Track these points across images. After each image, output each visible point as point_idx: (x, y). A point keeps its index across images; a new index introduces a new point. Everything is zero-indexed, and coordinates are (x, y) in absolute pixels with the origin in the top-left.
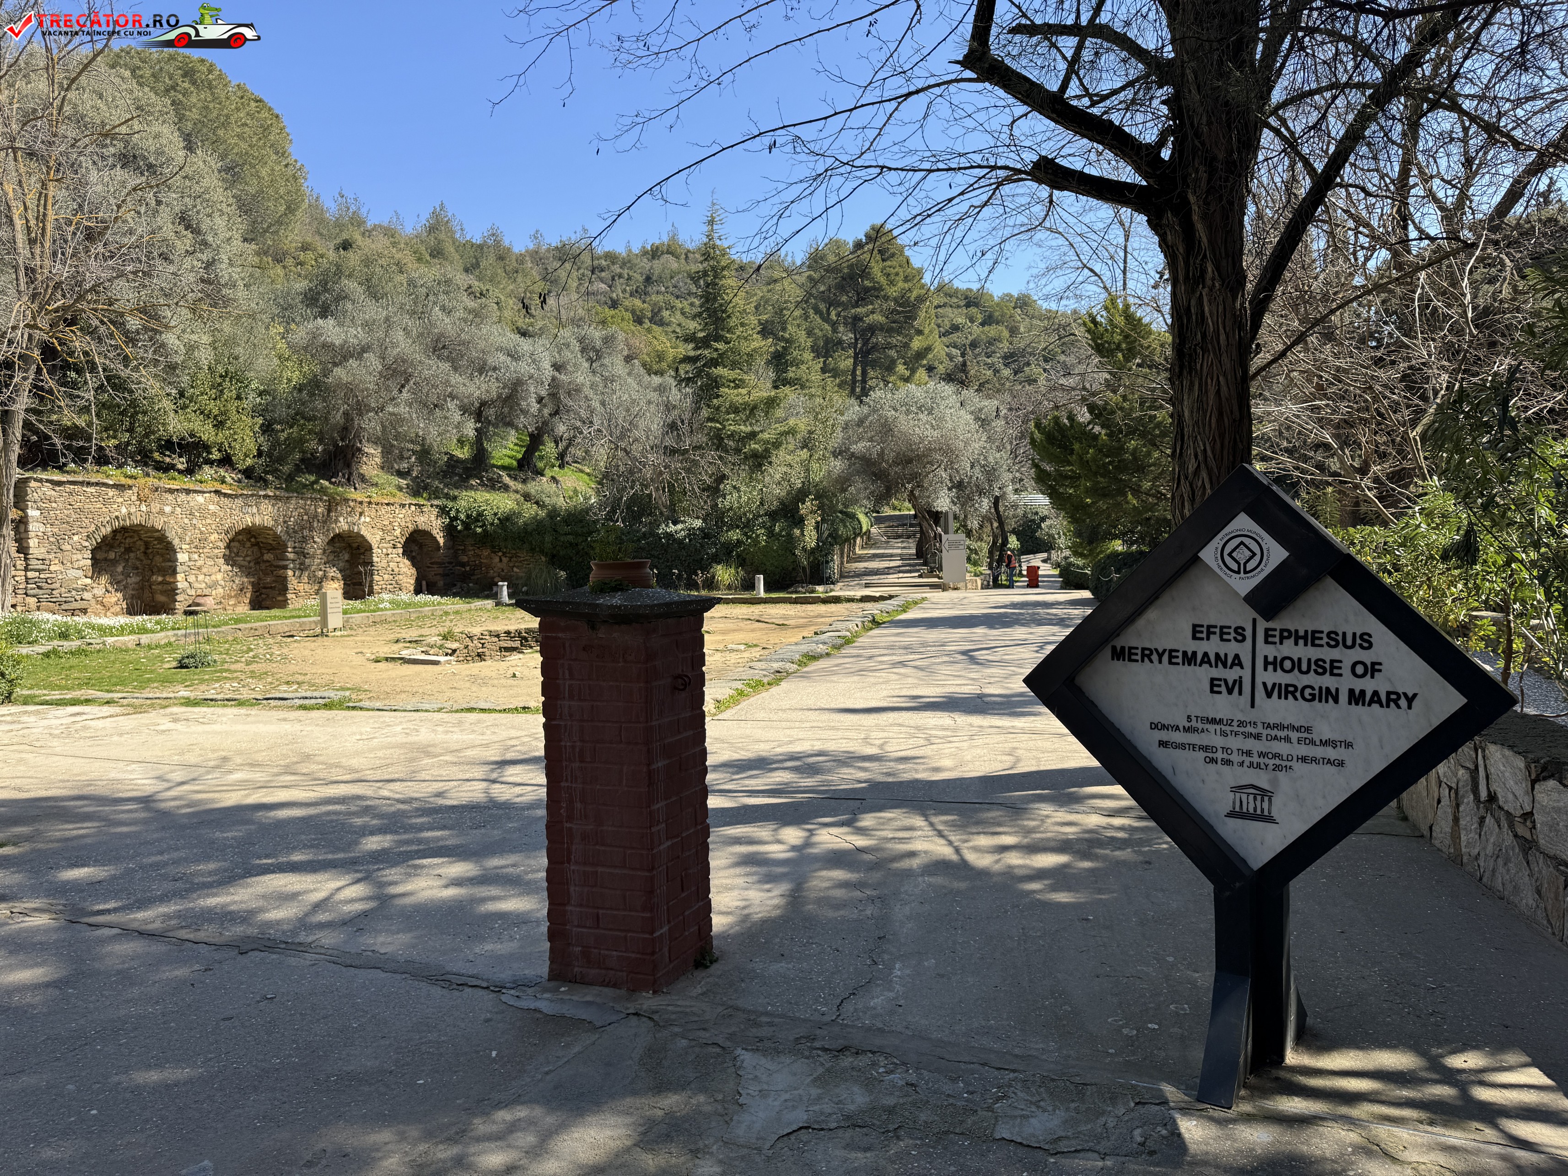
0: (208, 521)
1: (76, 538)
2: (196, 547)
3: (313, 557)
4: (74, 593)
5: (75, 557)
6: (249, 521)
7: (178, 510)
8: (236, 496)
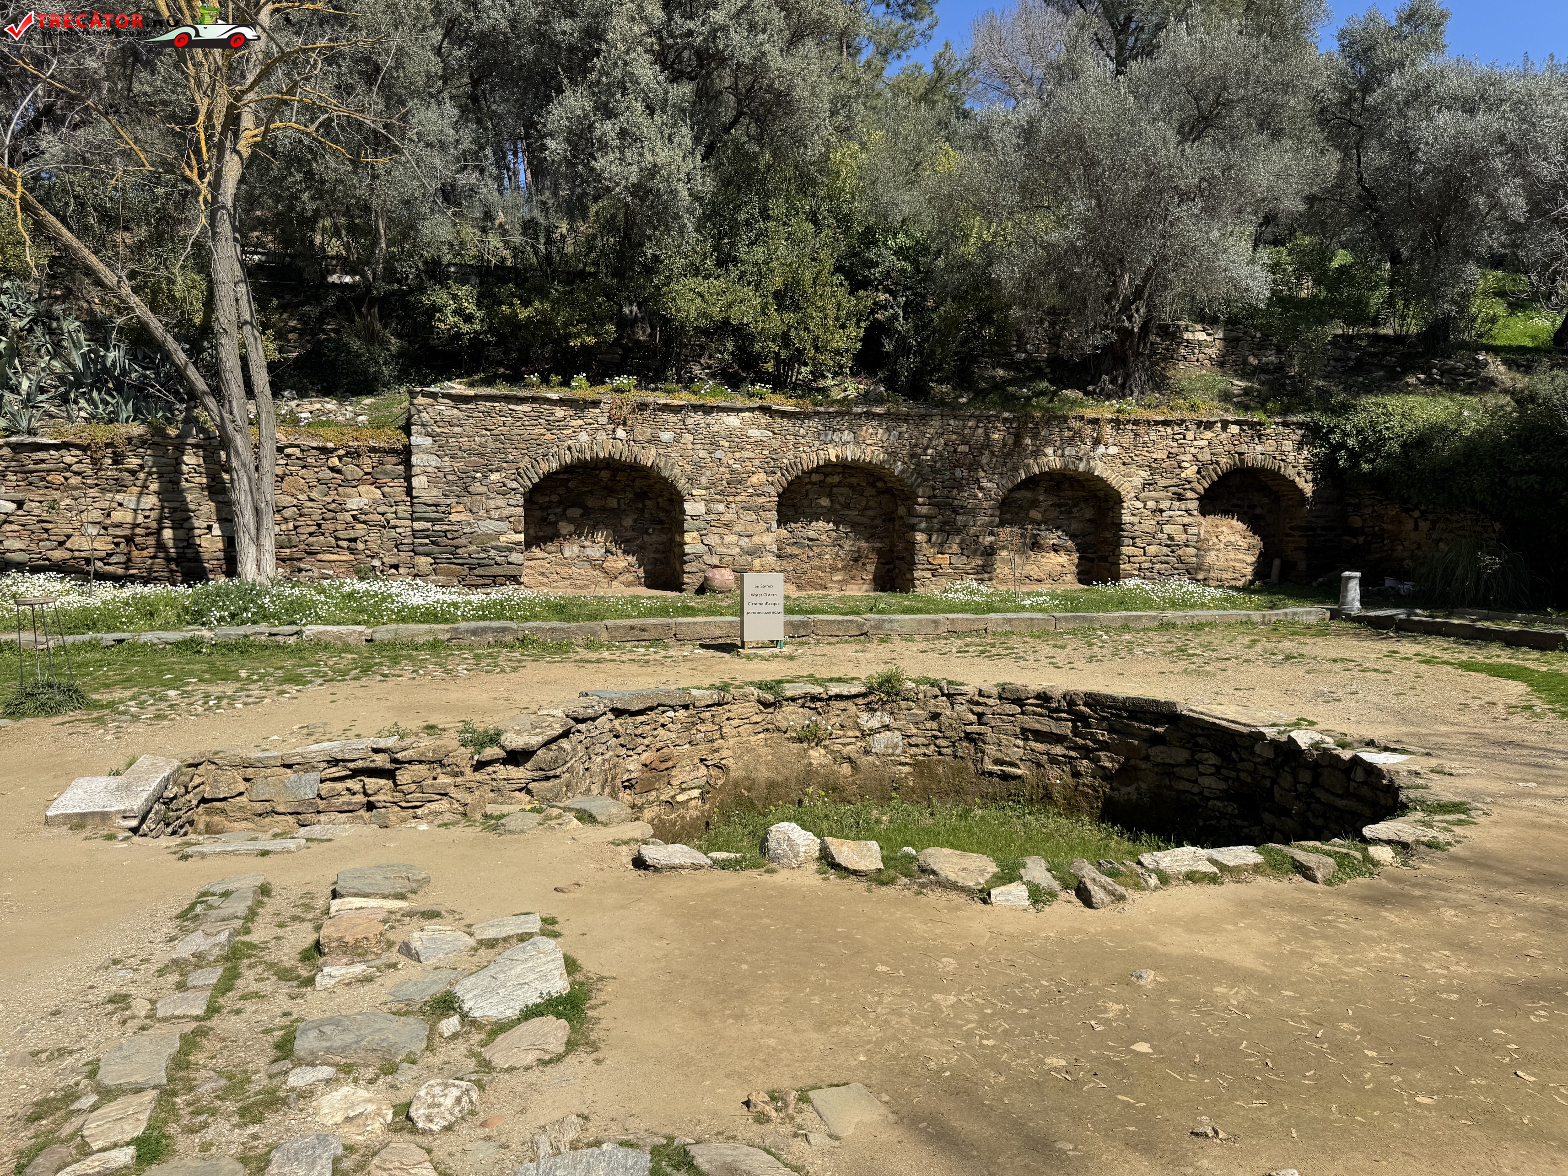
1: (495, 477)
2: (721, 493)
4: (493, 553)
5: (492, 504)
6: (832, 454)
7: (688, 438)
8: (807, 416)
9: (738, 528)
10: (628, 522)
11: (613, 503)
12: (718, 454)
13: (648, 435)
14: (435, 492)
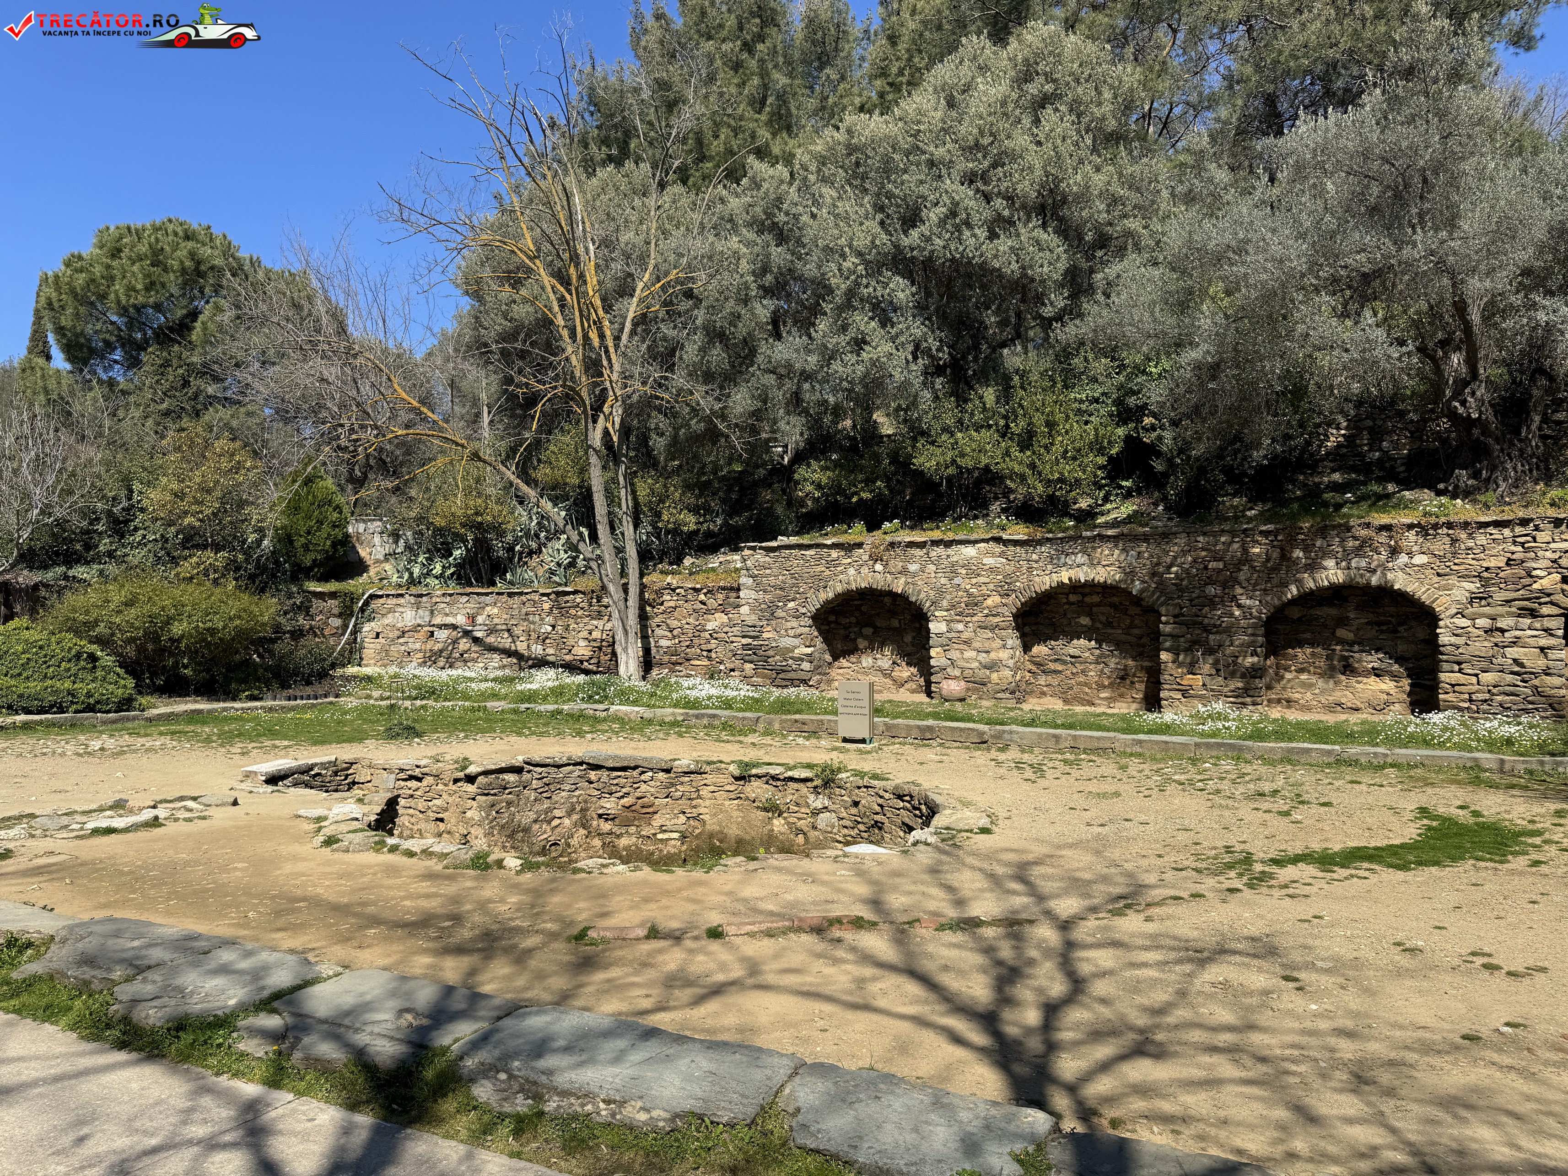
0: (982, 579)
1: (791, 605)
2: (960, 614)
3: (1229, 631)
4: (790, 662)
5: (789, 625)
6: (1065, 576)
7: (932, 568)
8: (1040, 542)
9: (976, 645)
10: (908, 639)
11: (895, 623)
12: (957, 581)
13: (900, 568)
14: (753, 617)
